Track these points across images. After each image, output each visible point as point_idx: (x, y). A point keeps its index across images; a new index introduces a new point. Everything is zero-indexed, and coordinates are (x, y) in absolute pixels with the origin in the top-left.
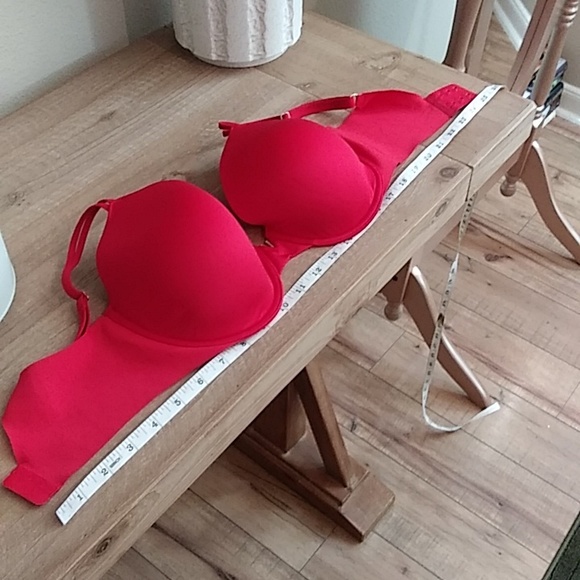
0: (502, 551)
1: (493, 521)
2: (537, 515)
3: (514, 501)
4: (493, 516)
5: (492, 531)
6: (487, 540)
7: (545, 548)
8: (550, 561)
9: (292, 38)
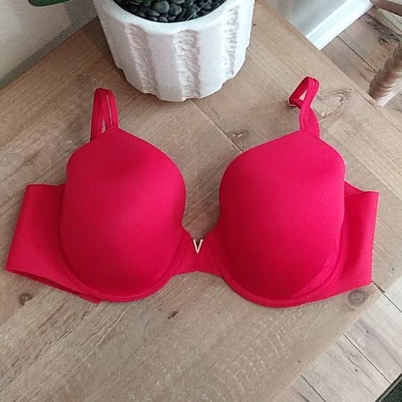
0: (359, 370)
1: (358, 344)
2: (393, 345)
3: (379, 330)
4: (359, 340)
5: (355, 352)
6: (349, 359)
7: (391, 372)
8: (392, 382)
9: (233, 74)
